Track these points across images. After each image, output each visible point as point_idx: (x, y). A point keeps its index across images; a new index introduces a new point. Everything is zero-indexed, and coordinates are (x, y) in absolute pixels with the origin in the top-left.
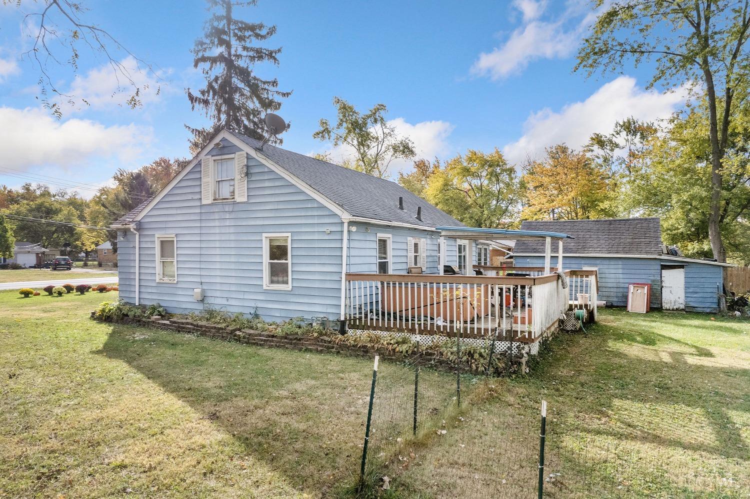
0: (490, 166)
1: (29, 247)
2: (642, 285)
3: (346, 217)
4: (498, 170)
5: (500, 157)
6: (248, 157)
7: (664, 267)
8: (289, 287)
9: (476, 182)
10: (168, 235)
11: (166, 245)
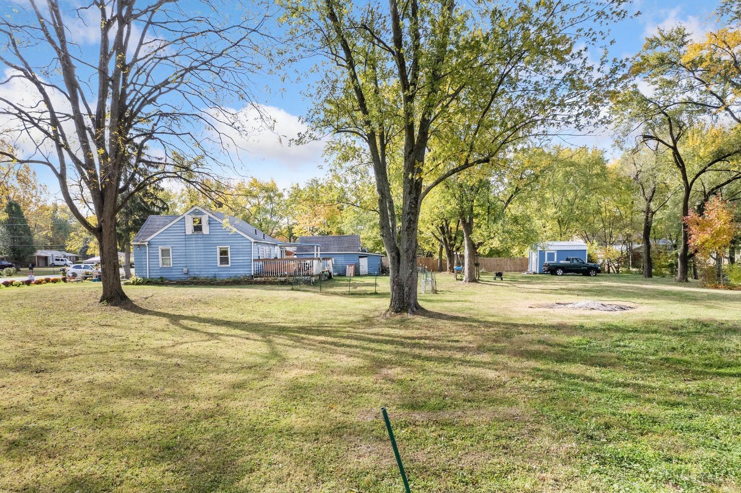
0: (266, 192)
2: (351, 265)
3: (253, 240)
4: (272, 194)
5: (275, 185)
6: (209, 217)
7: (360, 257)
8: (229, 265)
9: (255, 201)
10: (167, 247)
11: (164, 251)
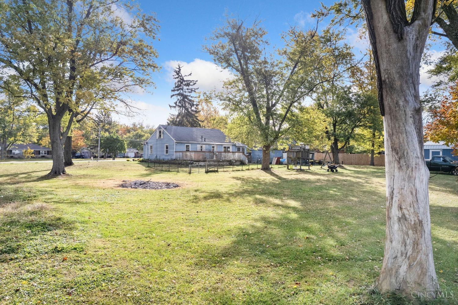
1: (132, 150)
3: (175, 141)
6: (163, 130)
8: (168, 154)
10: (152, 145)
11: (151, 147)
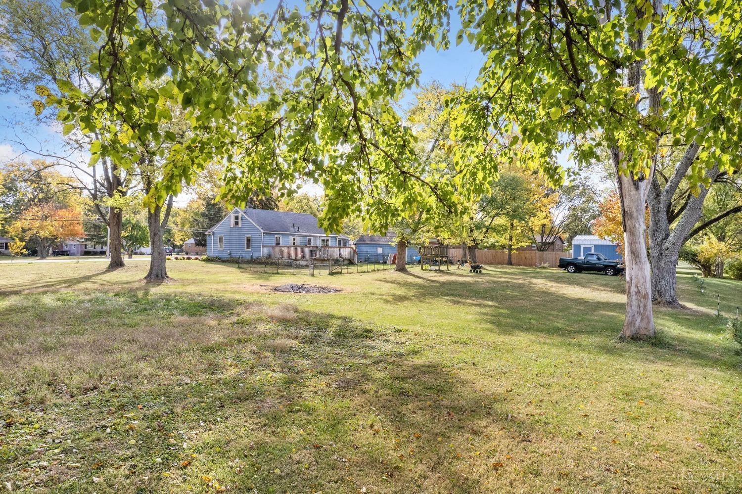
3: (263, 231)
6: (242, 215)
8: (250, 249)
10: (222, 236)
11: (221, 239)
